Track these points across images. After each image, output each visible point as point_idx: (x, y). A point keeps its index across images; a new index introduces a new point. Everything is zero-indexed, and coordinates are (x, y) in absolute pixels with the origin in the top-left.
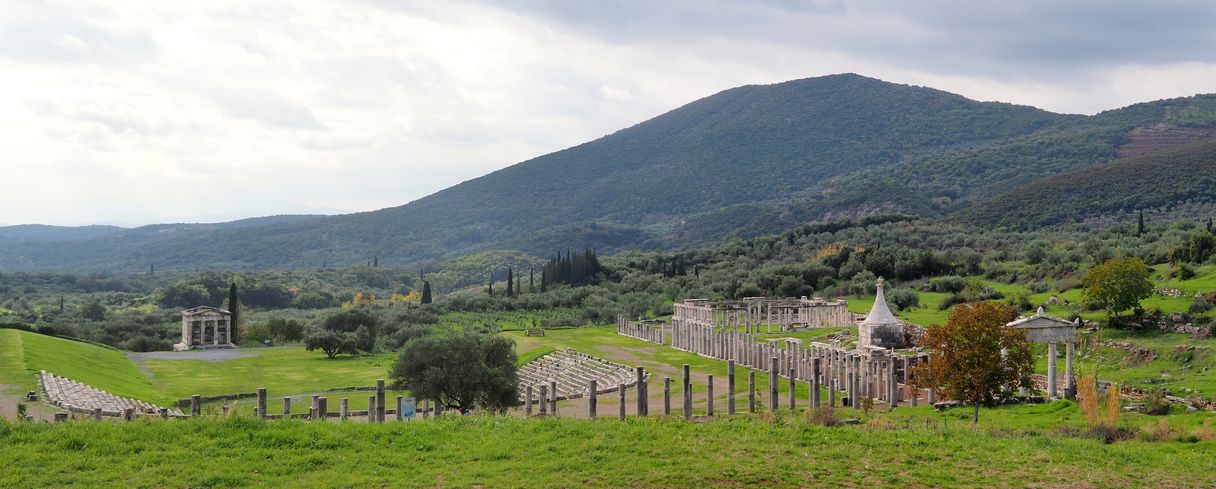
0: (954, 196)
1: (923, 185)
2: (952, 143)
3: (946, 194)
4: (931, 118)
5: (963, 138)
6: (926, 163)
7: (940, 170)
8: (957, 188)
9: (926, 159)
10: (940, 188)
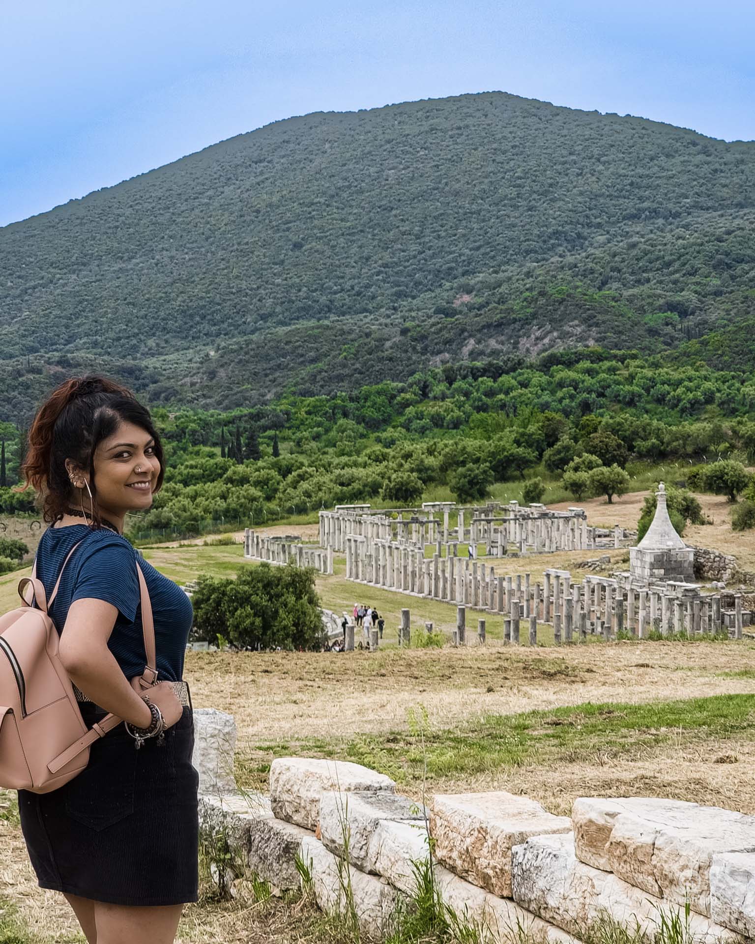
0: (684, 313)
1: (631, 292)
2: (677, 215)
3: (672, 307)
4: (640, 171)
5: (696, 206)
6: (634, 252)
7: (658, 264)
8: (688, 296)
9: (634, 246)
10: (660, 296)
